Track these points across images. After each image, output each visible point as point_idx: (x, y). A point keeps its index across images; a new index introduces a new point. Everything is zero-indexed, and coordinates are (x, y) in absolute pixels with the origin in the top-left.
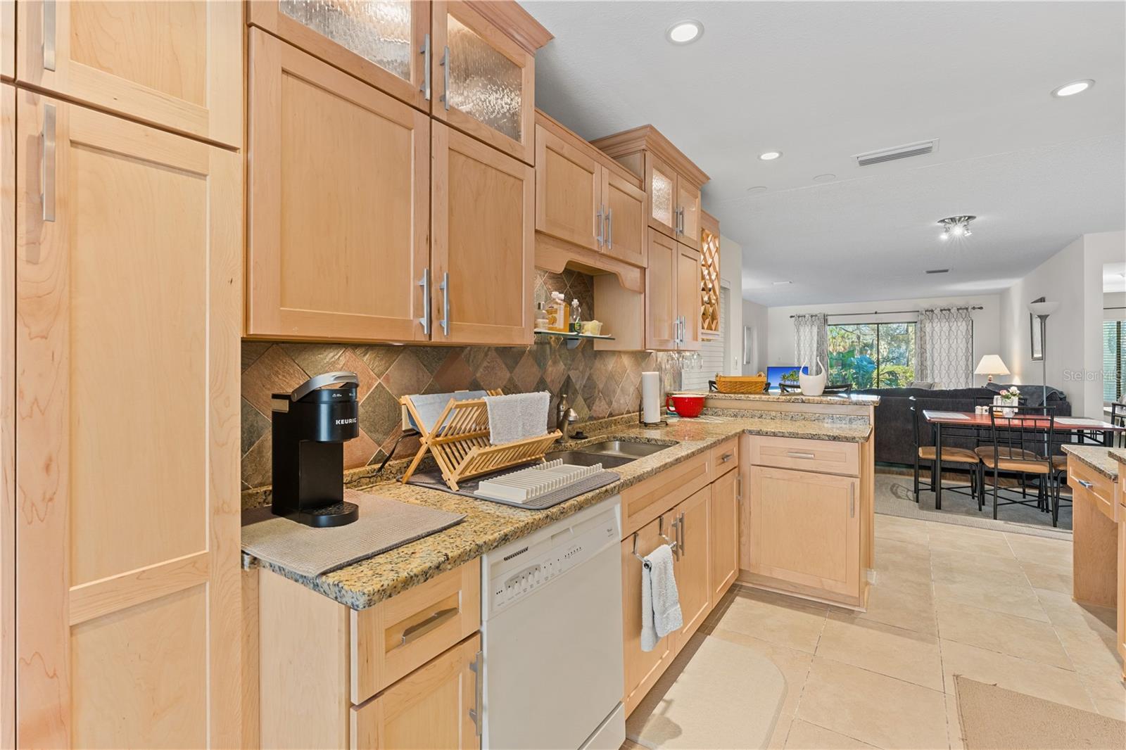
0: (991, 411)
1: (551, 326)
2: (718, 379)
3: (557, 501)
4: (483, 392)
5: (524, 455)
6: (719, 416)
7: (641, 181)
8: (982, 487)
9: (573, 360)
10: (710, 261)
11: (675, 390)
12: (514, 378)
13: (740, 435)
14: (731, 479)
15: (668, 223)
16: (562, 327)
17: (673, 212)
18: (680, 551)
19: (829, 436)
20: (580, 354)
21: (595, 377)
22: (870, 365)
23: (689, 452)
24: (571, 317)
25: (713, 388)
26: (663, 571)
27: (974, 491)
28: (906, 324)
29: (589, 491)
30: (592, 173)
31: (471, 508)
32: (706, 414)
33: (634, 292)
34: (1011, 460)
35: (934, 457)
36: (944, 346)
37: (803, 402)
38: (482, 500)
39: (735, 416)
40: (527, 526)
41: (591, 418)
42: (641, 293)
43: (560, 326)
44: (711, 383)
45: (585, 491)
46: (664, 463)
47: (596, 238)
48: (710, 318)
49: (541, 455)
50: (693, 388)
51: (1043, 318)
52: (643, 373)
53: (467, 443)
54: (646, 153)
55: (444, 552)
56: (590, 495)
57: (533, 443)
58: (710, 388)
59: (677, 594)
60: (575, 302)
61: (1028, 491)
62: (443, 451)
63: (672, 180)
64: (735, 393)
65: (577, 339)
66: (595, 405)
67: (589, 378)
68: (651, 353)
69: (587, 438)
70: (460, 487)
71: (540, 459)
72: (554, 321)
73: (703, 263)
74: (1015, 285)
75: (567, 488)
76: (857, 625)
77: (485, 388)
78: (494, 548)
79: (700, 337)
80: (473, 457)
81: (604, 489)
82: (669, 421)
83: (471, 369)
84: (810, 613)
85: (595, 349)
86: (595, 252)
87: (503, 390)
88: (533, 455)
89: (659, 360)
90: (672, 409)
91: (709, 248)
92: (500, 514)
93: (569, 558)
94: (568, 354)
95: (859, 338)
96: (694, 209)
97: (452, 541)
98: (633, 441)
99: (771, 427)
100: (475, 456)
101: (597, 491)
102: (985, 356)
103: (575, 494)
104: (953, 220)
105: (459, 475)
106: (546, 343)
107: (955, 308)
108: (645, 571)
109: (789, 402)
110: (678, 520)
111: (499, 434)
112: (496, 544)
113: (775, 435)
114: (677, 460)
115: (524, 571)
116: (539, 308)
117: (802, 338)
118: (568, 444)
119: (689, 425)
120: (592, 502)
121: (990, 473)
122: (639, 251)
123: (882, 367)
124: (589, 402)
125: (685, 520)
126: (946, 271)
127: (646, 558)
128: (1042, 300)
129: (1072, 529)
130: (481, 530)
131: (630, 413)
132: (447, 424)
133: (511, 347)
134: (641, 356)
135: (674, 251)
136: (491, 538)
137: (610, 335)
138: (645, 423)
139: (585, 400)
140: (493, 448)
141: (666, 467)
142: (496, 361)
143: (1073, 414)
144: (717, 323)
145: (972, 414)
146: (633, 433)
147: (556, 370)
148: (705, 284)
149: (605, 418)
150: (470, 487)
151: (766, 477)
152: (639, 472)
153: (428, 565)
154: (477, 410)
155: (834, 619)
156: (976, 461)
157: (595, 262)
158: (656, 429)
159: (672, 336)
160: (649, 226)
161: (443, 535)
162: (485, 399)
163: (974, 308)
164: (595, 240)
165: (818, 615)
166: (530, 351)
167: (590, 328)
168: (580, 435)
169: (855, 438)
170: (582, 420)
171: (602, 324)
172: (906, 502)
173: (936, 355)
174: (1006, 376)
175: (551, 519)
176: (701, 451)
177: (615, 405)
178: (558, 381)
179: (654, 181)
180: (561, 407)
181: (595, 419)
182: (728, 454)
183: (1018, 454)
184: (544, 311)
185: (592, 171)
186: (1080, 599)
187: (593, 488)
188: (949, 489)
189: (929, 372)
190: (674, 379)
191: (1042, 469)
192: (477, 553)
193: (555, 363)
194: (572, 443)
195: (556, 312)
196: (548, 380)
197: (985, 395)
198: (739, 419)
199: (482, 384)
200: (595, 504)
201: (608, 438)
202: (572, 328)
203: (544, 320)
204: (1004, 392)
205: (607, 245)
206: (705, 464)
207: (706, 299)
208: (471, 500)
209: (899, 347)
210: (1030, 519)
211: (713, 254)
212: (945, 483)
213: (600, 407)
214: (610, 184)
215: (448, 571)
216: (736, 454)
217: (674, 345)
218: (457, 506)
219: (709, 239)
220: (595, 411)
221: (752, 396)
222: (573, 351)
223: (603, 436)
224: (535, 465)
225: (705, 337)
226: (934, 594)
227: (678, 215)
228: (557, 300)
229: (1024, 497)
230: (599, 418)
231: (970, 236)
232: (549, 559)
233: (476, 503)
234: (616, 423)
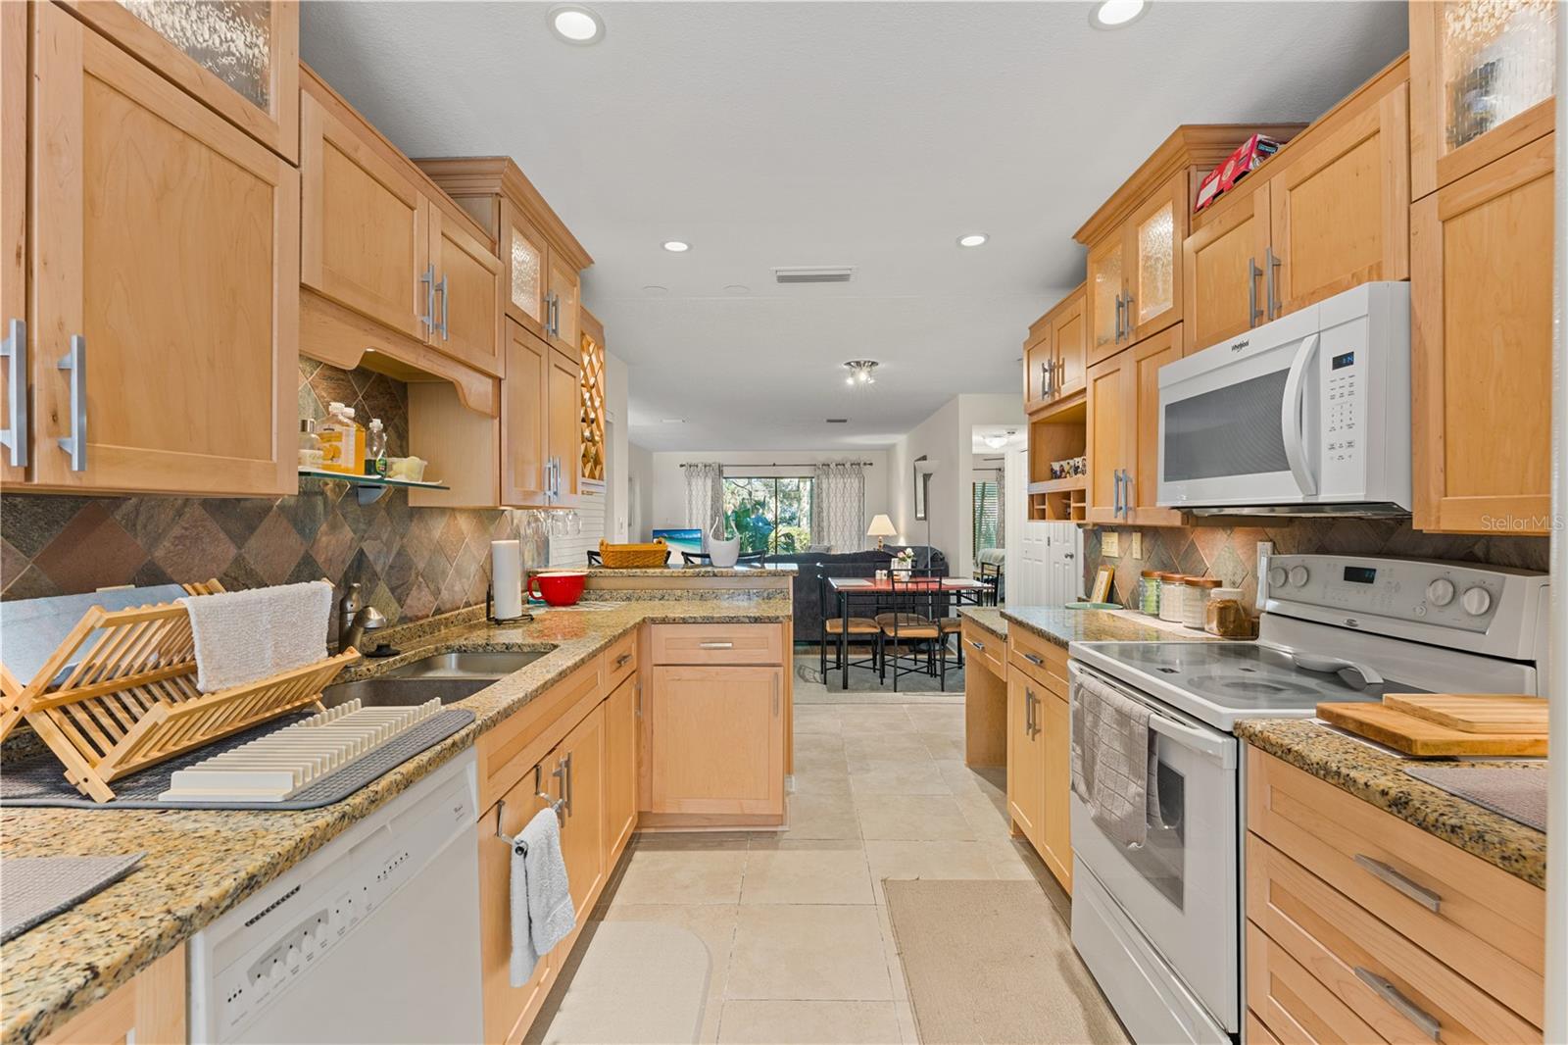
0: (890, 574)
1: (329, 462)
2: (604, 548)
3: (362, 781)
4: (174, 588)
5: (278, 702)
6: (606, 600)
7: (493, 242)
8: (883, 658)
9: (370, 523)
10: (592, 381)
11: (540, 567)
12: (247, 556)
13: (642, 626)
14: (629, 689)
15: (535, 313)
16: (351, 465)
17: (543, 300)
18: (566, 811)
19: (749, 618)
20: (383, 513)
21: (410, 551)
22: (766, 527)
23: (578, 658)
24: (368, 450)
25: (593, 562)
26: (546, 851)
27: (875, 664)
28: (797, 480)
29: (423, 751)
30: (412, 209)
31: (154, 833)
32: (586, 600)
33: (482, 415)
34: (908, 627)
35: (840, 630)
36: (839, 505)
37: (715, 575)
38: (180, 809)
39: (629, 599)
40: (301, 845)
41: (404, 620)
42: (493, 417)
43: (349, 463)
44: (591, 554)
45: (413, 753)
46: (542, 682)
47: (419, 318)
48: (593, 462)
49: (315, 697)
50: (566, 563)
51: (927, 477)
52: (493, 542)
53: (134, 696)
54: (502, 199)
55: (84, 960)
56: (425, 757)
57: (298, 679)
58: (590, 562)
59: (567, 880)
60: (376, 424)
61: (919, 657)
62: (66, 720)
63: (540, 251)
64: (627, 567)
65: (379, 487)
66: (410, 596)
67: (399, 554)
68: (504, 511)
69: (398, 653)
70: (118, 791)
71: (312, 704)
72: (335, 455)
73: (583, 382)
74: (900, 441)
75: (377, 752)
76: (782, 849)
77: (175, 579)
78: (222, 913)
79: (580, 488)
80: (156, 724)
81: (449, 741)
82: (534, 613)
83: (139, 541)
84: (728, 849)
85: (410, 505)
86: (417, 341)
87: (220, 581)
88: (297, 699)
89: (515, 521)
90: (538, 594)
91: (590, 362)
92: (230, 834)
93: (386, 878)
94: (359, 512)
95: (750, 494)
96: (571, 302)
97: (104, 926)
98: (481, 650)
99: (678, 611)
100: (160, 723)
101: (438, 748)
102: (876, 517)
103: (397, 761)
104: (858, 363)
105: (114, 767)
106: (316, 493)
107: (834, 464)
108: (516, 858)
109: (698, 576)
110: (563, 765)
111: (220, 668)
112: (228, 902)
113: (684, 621)
114: (561, 674)
115: (293, 931)
116: (304, 429)
117: (694, 493)
118: (364, 669)
119: (566, 617)
120: (429, 768)
121: (890, 642)
122: (491, 351)
123: (780, 527)
124: (400, 593)
125: (573, 765)
126: (845, 421)
127: (517, 838)
128: (924, 458)
129: (963, 691)
130: (184, 880)
131: (471, 606)
132: (79, 662)
133: (238, 500)
134: (488, 517)
135: (544, 358)
136: (215, 892)
137: (440, 482)
138: (496, 620)
139: (393, 590)
140: (206, 700)
141: (546, 687)
142: (203, 527)
143: (951, 575)
144: (602, 469)
145: (872, 579)
146: (478, 637)
147: (334, 541)
148: (586, 412)
149: (428, 616)
150: (147, 785)
151: (674, 680)
152: (505, 702)
153: (32, 1009)
154: (163, 626)
155: (756, 849)
156: (878, 631)
157: (417, 359)
158: (515, 628)
159: (541, 486)
160: (506, 315)
161: (75, 918)
162: (186, 602)
163: (865, 464)
164: (416, 322)
165: (739, 849)
166: (281, 508)
167: (405, 470)
168: (384, 650)
169: (778, 617)
170: (389, 625)
171: (426, 463)
172: (814, 686)
173: (832, 514)
174: (892, 537)
175: (349, 819)
176: (593, 655)
177: (445, 594)
178: (341, 559)
179: (514, 246)
180: (348, 605)
181: (411, 620)
182: (625, 654)
183: (913, 620)
184: (313, 436)
185: (411, 203)
186: (971, 764)
187: (431, 743)
188: (853, 665)
189: (825, 534)
190: (537, 550)
191: (931, 632)
192: (178, 936)
193: (334, 527)
194: (371, 665)
195: (339, 437)
196: (321, 559)
197: (882, 558)
198: (634, 603)
199: (169, 570)
200: (434, 771)
201: (437, 649)
202: (370, 466)
203: (317, 452)
204: (901, 555)
205: (438, 332)
206: (596, 674)
207: (587, 434)
208: (151, 814)
209: (791, 505)
210: (923, 687)
211: (596, 371)
212: (852, 658)
213: (420, 600)
214: (443, 234)
215: (96, 1004)
216: (634, 653)
217: (544, 499)
218: (113, 836)
219: (591, 349)
220: (410, 607)
221: (650, 571)
222: (370, 510)
223: (426, 647)
224: (304, 716)
225: (586, 489)
226: (853, 789)
227: (549, 305)
228: (341, 417)
229: (916, 664)
230: (418, 618)
231: (875, 383)
232: (347, 893)
233: (165, 818)
234: (447, 623)
